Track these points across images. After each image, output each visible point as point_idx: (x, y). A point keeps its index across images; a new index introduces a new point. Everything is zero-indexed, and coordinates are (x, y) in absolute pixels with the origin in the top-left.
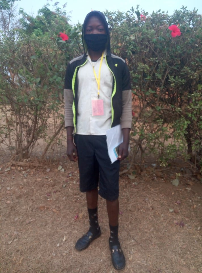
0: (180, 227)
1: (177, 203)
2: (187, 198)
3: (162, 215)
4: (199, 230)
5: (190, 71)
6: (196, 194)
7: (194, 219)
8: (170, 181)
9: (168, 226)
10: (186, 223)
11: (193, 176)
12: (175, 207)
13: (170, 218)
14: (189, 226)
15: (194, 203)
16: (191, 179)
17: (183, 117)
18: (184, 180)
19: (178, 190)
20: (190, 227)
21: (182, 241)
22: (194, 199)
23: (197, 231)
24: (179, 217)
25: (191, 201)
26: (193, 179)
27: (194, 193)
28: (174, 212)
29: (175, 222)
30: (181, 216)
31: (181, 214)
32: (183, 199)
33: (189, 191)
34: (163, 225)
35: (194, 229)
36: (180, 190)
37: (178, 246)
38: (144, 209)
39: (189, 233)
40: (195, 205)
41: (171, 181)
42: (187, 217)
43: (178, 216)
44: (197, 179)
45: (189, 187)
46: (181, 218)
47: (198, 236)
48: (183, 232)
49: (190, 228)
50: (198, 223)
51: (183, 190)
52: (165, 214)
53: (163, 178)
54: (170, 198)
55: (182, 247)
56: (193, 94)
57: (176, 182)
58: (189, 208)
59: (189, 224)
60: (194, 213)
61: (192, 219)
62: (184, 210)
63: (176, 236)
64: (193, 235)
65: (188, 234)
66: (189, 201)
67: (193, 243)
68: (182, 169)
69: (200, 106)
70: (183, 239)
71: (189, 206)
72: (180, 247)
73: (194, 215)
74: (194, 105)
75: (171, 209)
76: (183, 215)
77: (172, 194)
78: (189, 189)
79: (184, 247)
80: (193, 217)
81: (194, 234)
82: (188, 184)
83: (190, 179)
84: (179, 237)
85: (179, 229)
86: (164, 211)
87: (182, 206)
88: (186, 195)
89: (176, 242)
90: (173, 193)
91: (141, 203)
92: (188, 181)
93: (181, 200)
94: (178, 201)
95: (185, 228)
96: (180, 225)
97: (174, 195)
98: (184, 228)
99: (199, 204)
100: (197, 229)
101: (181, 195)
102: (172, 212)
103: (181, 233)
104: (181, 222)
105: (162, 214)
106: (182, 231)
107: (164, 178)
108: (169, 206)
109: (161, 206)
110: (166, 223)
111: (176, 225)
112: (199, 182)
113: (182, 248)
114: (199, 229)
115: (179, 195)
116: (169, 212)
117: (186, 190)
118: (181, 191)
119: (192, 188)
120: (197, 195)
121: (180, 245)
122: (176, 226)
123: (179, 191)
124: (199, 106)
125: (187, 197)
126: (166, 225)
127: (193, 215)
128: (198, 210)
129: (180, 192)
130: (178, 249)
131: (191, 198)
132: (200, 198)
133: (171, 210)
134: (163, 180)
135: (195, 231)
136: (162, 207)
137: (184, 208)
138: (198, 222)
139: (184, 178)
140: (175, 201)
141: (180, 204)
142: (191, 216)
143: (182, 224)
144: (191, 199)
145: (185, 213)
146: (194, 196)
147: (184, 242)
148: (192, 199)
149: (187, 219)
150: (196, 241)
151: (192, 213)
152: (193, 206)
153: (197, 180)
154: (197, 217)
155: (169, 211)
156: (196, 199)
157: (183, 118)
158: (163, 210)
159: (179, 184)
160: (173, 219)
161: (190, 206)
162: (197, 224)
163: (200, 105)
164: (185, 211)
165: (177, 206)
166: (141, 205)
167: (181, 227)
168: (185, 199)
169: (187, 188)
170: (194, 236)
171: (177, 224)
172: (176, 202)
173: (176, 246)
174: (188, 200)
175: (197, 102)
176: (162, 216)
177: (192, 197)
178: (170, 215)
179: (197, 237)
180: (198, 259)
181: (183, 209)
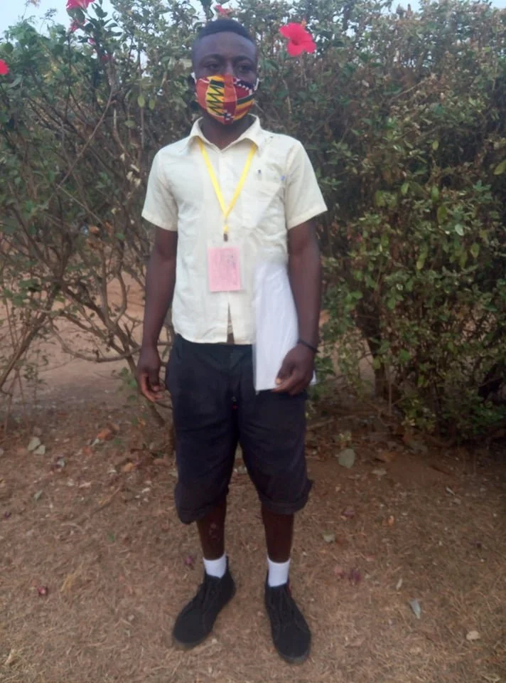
0: (351, 585)
1: (346, 516)
2: (374, 499)
3: (304, 553)
4: (400, 589)
5: (349, 154)
6: (398, 485)
7: (389, 556)
8: (333, 456)
9: (317, 586)
10: (366, 571)
11: (393, 437)
12: (338, 528)
13: (323, 560)
14: (375, 578)
15: (389, 511)
16: (386, 444)
17: (342, 283)
18: (369, 450)
19: (351, 477)
20: (377, 582)
21: (353, 625)
22: (392, 499)
23: (394, 592)
24: (349, 556)
25: (382, 505)
26: (392, 444)
27: (392, 483)
28: (337, 541)
29: (338, 569)
30: (352, 553)
31: (354, 546)
32: (362, 501)
33: (379, 479)
34: (303, 583)
35: (388, 587)
36: (358, 476)
37: (342, 641)
38: (254, 542)
39: (373, 600)
40: (392, 517)
41: (337, 456)
42: (371, 554)
43: (345, 552)
44: (403, 443)
45: (379, 468)
46: (354, 557)
47: (397, 606)
48: (358, 599)
49: (377, 585)
50: (399, 568)
51: (364, 478)
52: (313, 550)
53: (315, 448)
54: (328, 503)
55: (353, 645)
56: (362, 219)
57: (347, 458)
58: (375, 526)
59: (375, 572)
60: (388, 540)
61: (382, 559)
62: (363, 534)
63: (339, 613)
64: (383, 607)
65: (370, 602)
66: (377, 507)
67: (384, 630)
68: (366, 421)
69: (384, 251)
70: (357, 619)
71: (376, 521)
72: (346, 645)
73: (388, 545)
74: (368, 249)
75: (328, 534)
76: (358, 547)
77: (334, 490)
78: (379, 472)
79: (359, 642)
80: (386, 552)
81: (386, 603)
82: (377, 460)
83: (384, 445)
84: (345, 614)
85: (346, 590)
86: (309, 542)
87: (359, 523)
88: (372, 489)
89: (336, 630)
90: (338, 489)
91: (251, 525)
92: (380, 450)
93: (358, 506)
94: (350, 510)
95: (363, 585)
96: (350, 579)
97: (340, 492)
98: (361, 588)
99: (405, 514)
100: (393, 588)
101: (358, 492)
102: (331, 542)
103: (353, 602)
104: (352, 570)
105: (304, 550)
106: (355, 597)
107: (319, 448)
108: (324, 525)
109: (301, 528)
110: (312, 575)
111: (338, 580)
112: (407, 451)
113: (352, 648)
114: (399, 585)
115: (353, 490)
116: (321, 544)
117: (371, 476)
118: (359, 480)
119: (387, 470)
120: (399, 489)
121: (347, 639)
122: (340, 583)
123: (353, 480)
124: (381, 248)
125: (374, 496)
126: (313, 582)
127: (385, 547)
128: (400, 531)
129: (357, 484)
130: (340, 652)
131: (384, 497)
132: (408, 496)
133: (328, 538)
134: (315, 453)
135: (390, 593)
136: (304, 529)
137: (363, 529)
138: (400, 564)
139: (369, 445)
140: (341, 510)
141: (352, 517)
142: (380, 549)
143: (355, 577)
144: (382, 500)
145: (364, 543)
146: (391, 492)
147: (358, 628)
148: (387, 500)
149: (368, 559)
150: (390, 622)
151: (384, 540)
152: (388, 518)
153: (401, 448)
154: (396, 551)
155: (323, 538)
156: (397, 500)
157: (344, 286)
158: (307, 540)
159: (356, 461)
160: (333, 562)
161: (380, 521)
162: (395, 571)
163: (383, 247)
164: (365, 537)
165: (344, 523)
166: (249, 529)
167: (353, 584)
168: (368, 501)
169: (375, 472)
170: (387, 609)
171: (342, 576)
172: (343, 514)
173: (337, 644)
174: (375, 504)
175: (375, 240)
176: (305, 556)
177: (387, 495)
178: (324, 552)
179: (396, 609)
180: (394, 675)
181: (360, 531)
